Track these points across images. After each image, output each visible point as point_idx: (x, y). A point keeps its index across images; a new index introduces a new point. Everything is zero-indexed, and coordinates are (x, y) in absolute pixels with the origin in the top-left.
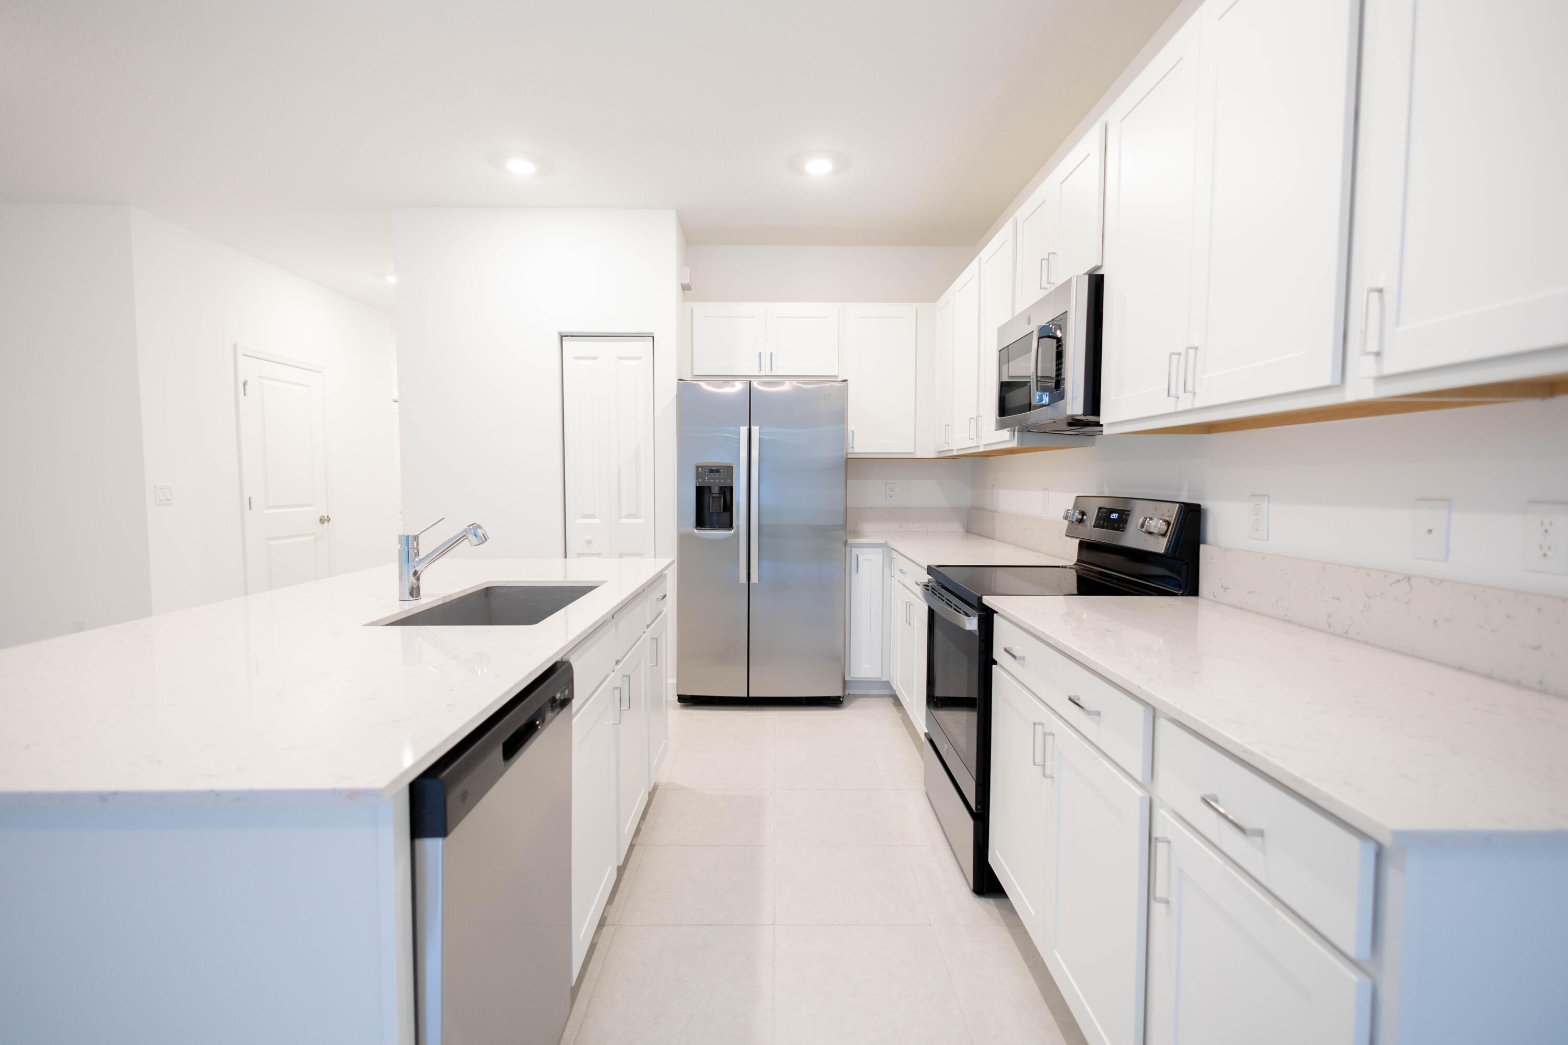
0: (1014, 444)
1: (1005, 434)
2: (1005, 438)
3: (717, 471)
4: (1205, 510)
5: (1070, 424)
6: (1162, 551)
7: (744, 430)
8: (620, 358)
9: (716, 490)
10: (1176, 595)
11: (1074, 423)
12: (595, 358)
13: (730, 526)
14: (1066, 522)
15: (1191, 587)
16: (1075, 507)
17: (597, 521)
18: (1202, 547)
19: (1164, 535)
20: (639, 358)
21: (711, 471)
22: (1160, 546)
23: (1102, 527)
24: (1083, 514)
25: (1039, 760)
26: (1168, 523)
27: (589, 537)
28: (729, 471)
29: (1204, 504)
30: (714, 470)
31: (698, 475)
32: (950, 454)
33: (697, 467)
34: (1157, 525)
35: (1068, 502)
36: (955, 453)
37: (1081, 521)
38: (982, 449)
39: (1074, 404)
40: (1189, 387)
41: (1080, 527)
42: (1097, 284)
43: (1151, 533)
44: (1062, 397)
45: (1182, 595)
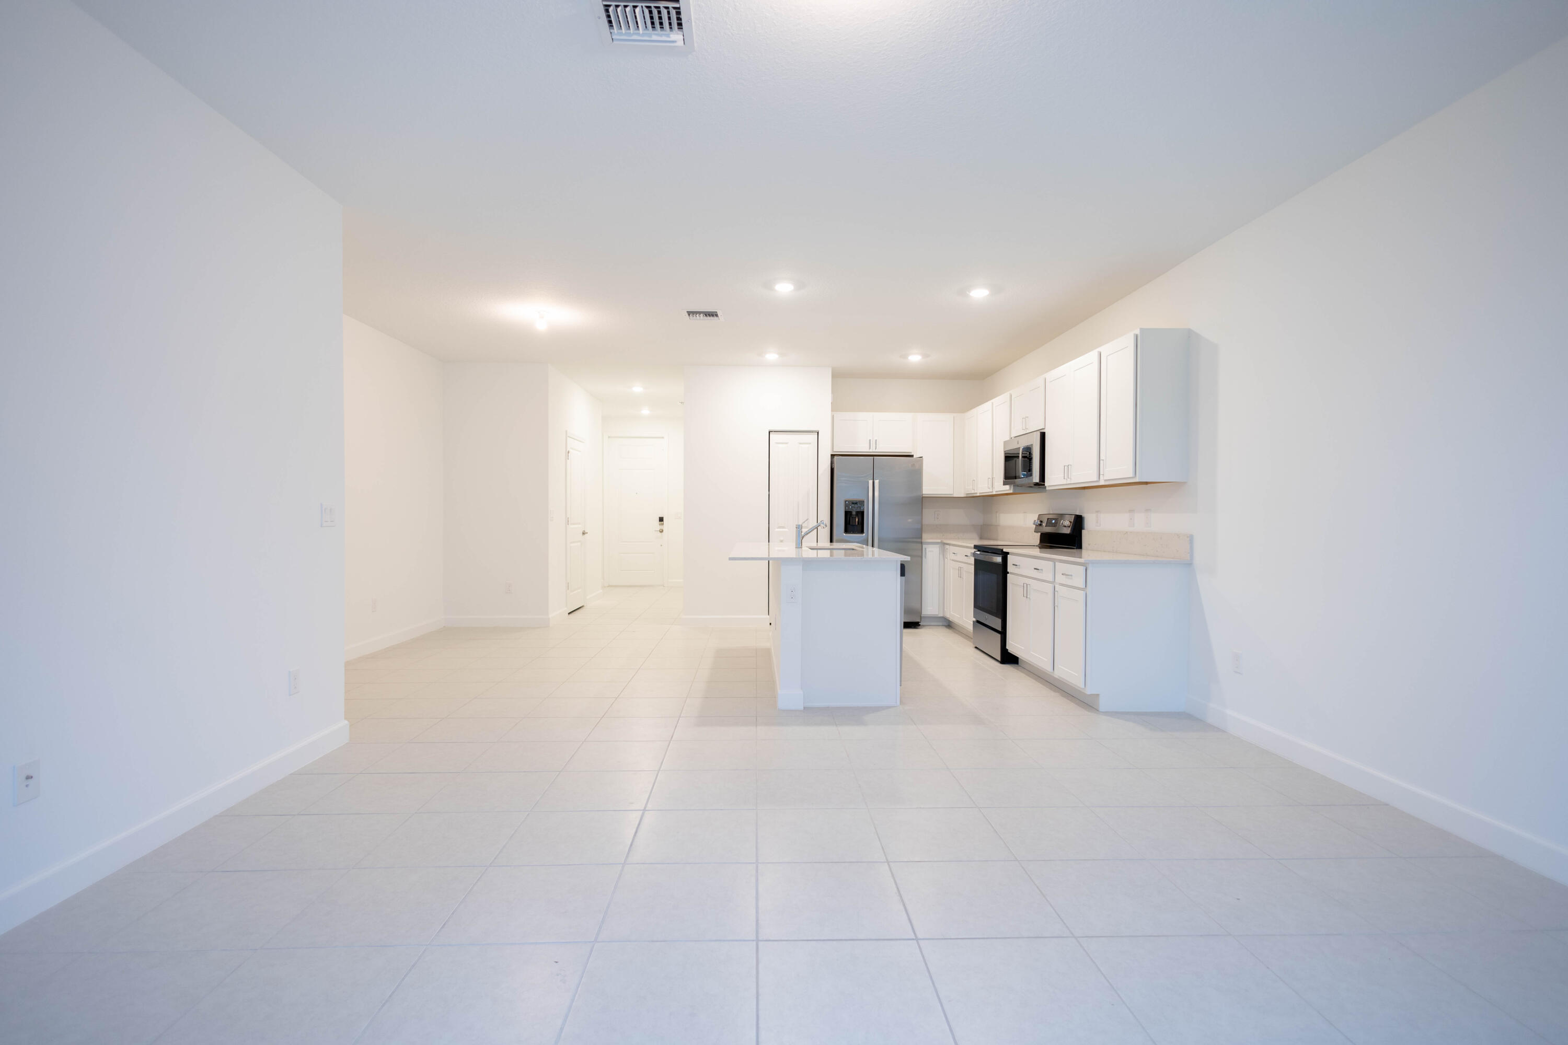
0: (1011, 491)
1: (1007, 487)
2: (1007, 489)
3: (856, 503)
4: (1084, 518)
5: (1035, 485)
6: (1069, 533)
7: (871, 482)
8: (800, 443)
9: (854, 513)
10: (1074, 548)
11: (1036, 484)
12: (787, 443)
13: (862, 532)
14: (1035, 526)
15: (1079, 545)
16: (1038, 519)
17: (786, 530)
18: (1083, 531)
19: (1069, 527)
20: (810, 443)
21: (853, 503)
22: (1067, 531)
23: (1049, 526)
24: (1041, 522)
25: (1025, 595)
26: (1071, 522)
27: (782, 539)
28: (862, 503)
29: (1083, 515)
30: (855, 503)
31: (846, 505)
32: (975, 495)
33: (846, 501)
34: (1067, 523)
35: (1035, 517)
36: (978, 495)
37: (1040, 525)
38: (994, 493)
39: (1036, 478)
40: (1069, 477)
41: (1041, 527)
42: (1043, 435)
43: (1065, 526)
44: (1031, 475)
45: (1076, 548)
